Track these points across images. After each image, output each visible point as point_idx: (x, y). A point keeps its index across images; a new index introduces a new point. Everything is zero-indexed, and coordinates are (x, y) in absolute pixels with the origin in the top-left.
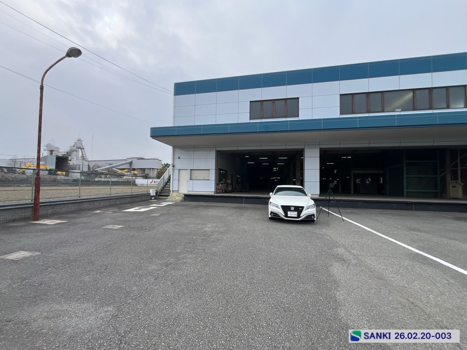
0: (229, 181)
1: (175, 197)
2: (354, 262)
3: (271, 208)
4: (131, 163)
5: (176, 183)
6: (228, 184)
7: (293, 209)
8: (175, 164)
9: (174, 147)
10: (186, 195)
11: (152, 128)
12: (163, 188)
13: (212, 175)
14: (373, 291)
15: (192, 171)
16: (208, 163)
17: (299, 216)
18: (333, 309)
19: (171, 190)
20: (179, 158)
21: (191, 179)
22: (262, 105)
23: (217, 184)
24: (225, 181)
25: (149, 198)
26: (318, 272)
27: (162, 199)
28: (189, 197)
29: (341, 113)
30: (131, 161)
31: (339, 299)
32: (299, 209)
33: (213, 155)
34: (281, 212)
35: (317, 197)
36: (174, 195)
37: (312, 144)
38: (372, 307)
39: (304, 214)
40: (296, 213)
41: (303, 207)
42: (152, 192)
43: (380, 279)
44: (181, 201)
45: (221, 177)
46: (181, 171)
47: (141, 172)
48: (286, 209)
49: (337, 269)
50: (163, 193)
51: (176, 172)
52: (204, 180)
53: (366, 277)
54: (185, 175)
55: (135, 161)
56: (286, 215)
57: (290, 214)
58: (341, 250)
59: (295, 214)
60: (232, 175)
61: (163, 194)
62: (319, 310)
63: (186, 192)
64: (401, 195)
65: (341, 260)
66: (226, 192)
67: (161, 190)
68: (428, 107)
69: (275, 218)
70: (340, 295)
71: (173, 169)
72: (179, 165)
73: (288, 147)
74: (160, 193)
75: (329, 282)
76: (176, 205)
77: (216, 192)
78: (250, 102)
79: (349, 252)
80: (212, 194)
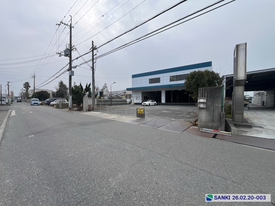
4: (125, 92)
5: (133, 100)
9: (132, 92)
15: (137, 97)
16: (140, 96)
20: (134, 94)
22: (152, 80)
29: (170, 81)
32: (145, 104)
33: (141, 93)
36: (132, 103)
37: (163, 90)
44: (134, 105)
51: (133, 97)
52: (139, 99)
54: (135, 98)
63: (135, 102)
73: (158, 91)
78: (149, 79)
80: (141, 103)
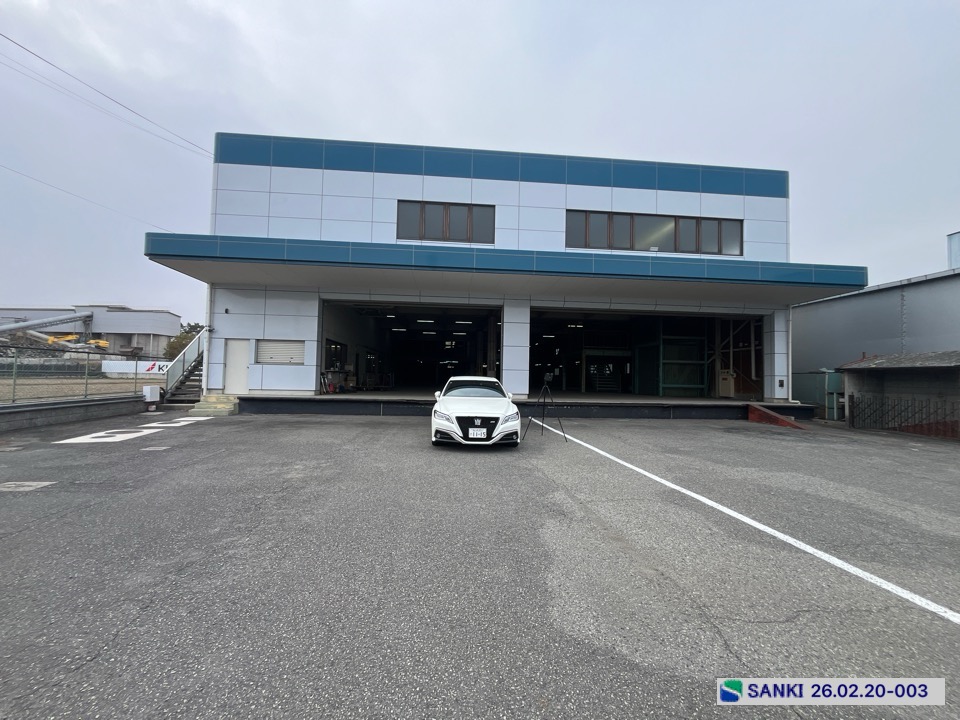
0: (350, 368)
1: (214, 403)
2: (580, 514)
3: (437, 423)
4: (88, 320)
5: (218, 368)
6: (347, 373)
7: (478, 422)
8: (217, 326)
9: (214, 286)
10: (243, 400)
11: (149, 235)
12: (182, 383)
13: (311, 354)
14: (606, 563)
15: (262, 344)
16: (303, 327)
17: (489, 437)
18: (541, 607)
19: (204, 386)
20: (227, 311)
21: (257, 362)
22: (423, 210)
23: (321, 375)
24: (342, 367)
25: (141, 406)
26: (518, 540)
27: (180, 409)
28: (250, 405)
29: (567, 245)
30: (87, 313)
31: (551, 587)
32: (489, 423)
33: (312, 310)
34: (456, 431)
35: (524, 398)
36: (213, 398)
37: (517, 299)
38: (602, 591)
39: (499, 431)
40: (485, 430)
41: (497, 419)
42: (150, 393)
43: (618, 540)
44: (232, 413)
45: (332, 358)
46: (230, 343)
47: (120, 342)
48: (465, 423)
49: (551, 532)
50: (180, 395)
51: (219, 344)
52: (290, 364)
53: (597, 539)
54: (242, 353)
55: (99, 315)
56: (466, 436)
57: (473, 433)
58: (559, 496)
59: (480, 433)
60: (357, 355)
61: (183, 397)
62: (516, 613)
63: (244, 392)
64: (654, 394)
65: (560, 513)
66: (343, 391)
67: (177, 388)
68: (694, 249)
69: (445, 442)
70: (553, 580)
71: (210, 338)
72: (225, 327)
73: (473, 302)
74: (173, 395)
75: (537, 557)
76: (217, 422)
77: (319, 391)
78: (399, 201)
79: (573, 497)
80: (310, 395)
